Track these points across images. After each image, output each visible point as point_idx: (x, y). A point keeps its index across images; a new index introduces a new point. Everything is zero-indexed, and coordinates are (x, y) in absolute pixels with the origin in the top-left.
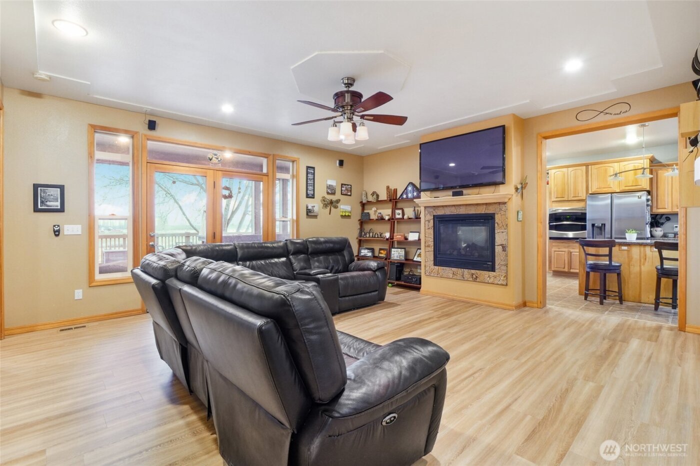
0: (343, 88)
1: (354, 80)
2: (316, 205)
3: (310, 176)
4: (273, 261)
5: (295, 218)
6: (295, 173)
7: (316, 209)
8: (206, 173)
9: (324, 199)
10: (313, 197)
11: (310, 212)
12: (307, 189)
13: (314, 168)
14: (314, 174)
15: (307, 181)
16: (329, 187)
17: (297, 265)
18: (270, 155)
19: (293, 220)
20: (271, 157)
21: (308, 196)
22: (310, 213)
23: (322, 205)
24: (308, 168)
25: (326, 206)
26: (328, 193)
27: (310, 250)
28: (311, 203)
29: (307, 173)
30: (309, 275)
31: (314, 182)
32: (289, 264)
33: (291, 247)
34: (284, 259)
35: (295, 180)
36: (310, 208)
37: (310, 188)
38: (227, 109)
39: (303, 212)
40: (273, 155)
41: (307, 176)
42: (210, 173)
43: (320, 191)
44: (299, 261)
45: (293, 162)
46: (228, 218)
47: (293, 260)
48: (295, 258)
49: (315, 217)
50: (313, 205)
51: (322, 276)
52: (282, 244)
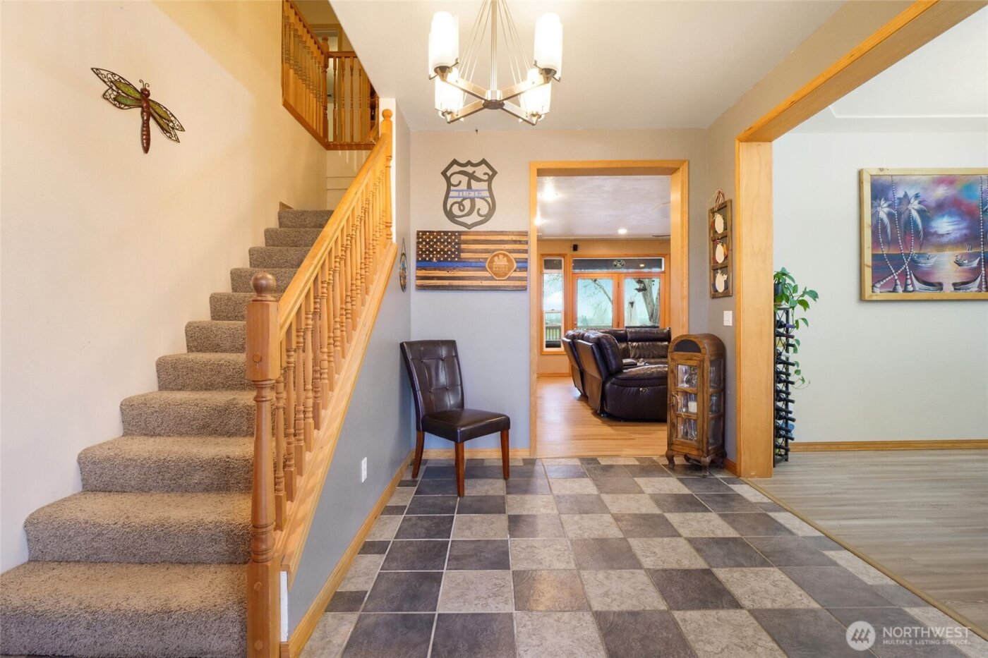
18: (667, 254)
42: (615, 277)
52: (665, 331)
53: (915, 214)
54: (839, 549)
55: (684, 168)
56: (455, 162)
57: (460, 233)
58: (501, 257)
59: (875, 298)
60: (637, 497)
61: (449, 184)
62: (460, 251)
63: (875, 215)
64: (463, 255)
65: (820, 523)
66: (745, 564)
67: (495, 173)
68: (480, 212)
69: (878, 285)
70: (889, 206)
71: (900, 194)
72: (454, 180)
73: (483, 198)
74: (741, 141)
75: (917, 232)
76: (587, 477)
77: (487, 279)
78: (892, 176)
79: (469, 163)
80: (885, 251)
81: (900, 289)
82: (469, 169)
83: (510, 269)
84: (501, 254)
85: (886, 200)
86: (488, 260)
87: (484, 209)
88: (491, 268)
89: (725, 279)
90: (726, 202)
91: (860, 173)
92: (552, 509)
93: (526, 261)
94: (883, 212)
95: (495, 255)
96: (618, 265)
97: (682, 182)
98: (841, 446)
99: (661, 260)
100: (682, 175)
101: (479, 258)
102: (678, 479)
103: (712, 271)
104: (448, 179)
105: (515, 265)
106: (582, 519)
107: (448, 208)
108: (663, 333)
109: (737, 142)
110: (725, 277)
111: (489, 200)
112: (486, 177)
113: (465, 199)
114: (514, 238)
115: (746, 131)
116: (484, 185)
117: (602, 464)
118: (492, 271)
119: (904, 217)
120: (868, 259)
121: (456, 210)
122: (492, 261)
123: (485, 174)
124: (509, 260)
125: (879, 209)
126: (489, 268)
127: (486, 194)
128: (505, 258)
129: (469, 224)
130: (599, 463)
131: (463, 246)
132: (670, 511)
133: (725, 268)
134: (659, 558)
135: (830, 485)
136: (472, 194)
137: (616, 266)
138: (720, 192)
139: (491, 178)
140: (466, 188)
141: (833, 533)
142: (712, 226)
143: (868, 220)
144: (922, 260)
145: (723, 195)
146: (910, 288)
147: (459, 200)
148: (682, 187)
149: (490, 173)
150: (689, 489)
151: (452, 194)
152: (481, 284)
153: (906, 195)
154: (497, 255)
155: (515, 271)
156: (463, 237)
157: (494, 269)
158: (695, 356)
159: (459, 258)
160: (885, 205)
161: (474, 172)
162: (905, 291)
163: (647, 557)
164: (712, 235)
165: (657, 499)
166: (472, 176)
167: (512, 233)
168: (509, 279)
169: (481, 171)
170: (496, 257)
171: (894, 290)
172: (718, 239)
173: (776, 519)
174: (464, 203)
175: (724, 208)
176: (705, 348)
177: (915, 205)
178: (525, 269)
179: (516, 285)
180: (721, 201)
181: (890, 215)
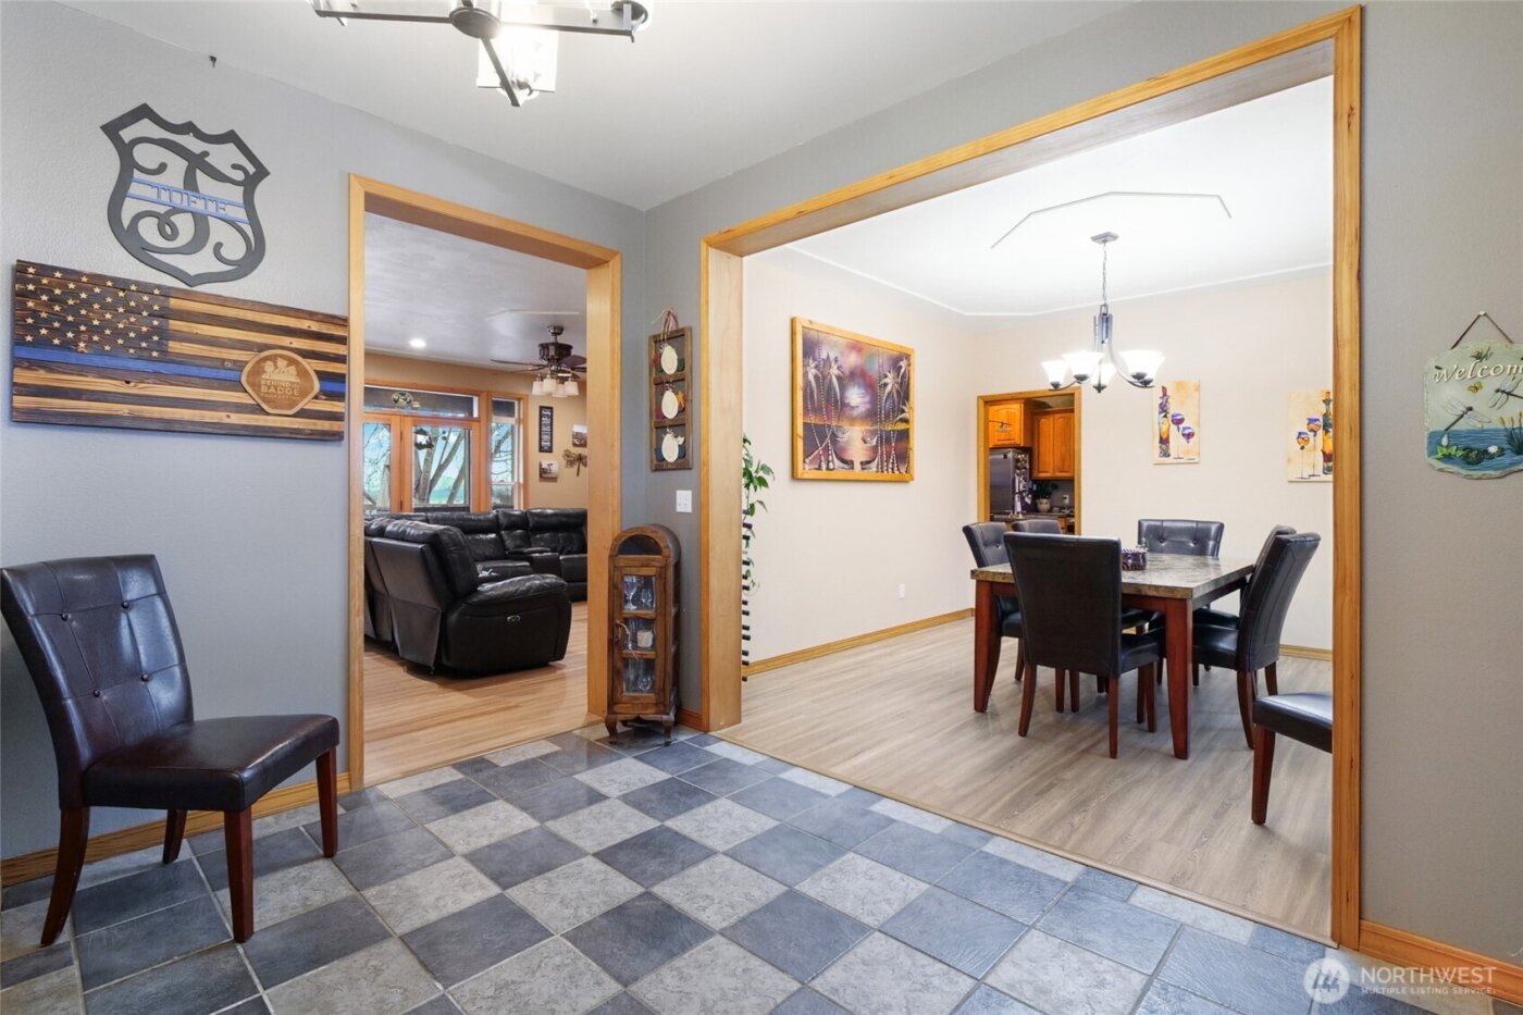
0: (551, 339)
1: (562, 329)
2: (554, 462)
3: (546, 420)
4: (477, 537)
5: (521, 481)
6: (522, 417)
7: (554, 469)
8: (389, 420)
9: (567, 454)
10: (550, 450)
11: (546, 473)
12: (540, 440)
13: (551, 409)
14: (551, 417)
15: (540, 428)
16: (577, 436)
17: (509, 543)
18: (482, 392)
19: (519, 483)
20: (484, 395)
21: (541, 449)
22: (544, 474)
23: (564, 462)
24: (541, 408)
25: (570, 463)
26: (575, 445)
27: (531, 524)
28: (546, 460)
29: (541, 416)
30: (522, 553)
31: (552, 428)
32: (500, 541)
33: (502, 520)
34: (493, 536)
35: (522, 426)
36: (544, 466)
37: (545, 437)
38: (418, 344)
39: (535, 473)
40: (488, 392)
41: (541, 421)
42: (395, 421)
43: (562, 441)
44: (515, 538)
45: (519, 400)
46: (431, 477)
47: (505, 537)
48: (508, 534)
49: (554, 479)
50: (549, 462)
51: (537, 555)
52: (491, 516)
53: (835, 380)
54: (879, 800)
55: (615, 263)
56: (143, 112)
57: (167, 293)
58: (281, 363)
59: (806, 476)
60: (605, 810)
61: (128, 165)
62: (166, 335)
63: (805, 374)
64: (174, 346)
65: (838, 770)
66: (820, 863)
67: (262, 173)
68: (224, 252)
69: (807, 461)
70: (816, 367)
71: (824, 356)
72: (146, 155)
73: (232, 223)
74: (710, 244)
75: (836, 402)
76: (495, 799)
77: (240, 408)
78: (818, 331)
79: (189, 128)
80: (813, 420)
81: (824, 466)
82: (190, 142)
83: (303, 394)
84: (282, 356)
85: (814, 360)
86: (248, 368)
87: (235, 249)
88: (256, 386)
89: (681, 443)
90: (683, 330)
91: (793, 321)
92: (482, 886)
93: (341, 378)
94: (812, 372)
95: (266, 359)
96: (401, 400)
97: (613, 285)
98: (777, 663)
99: (471, 400)
100: (613, 275)
101: (224, 360)
102: (635, 757)
103: (654, 430)
104: (125, 151)
105: (317, 385)
106: (551, 884)
107: (126, 222)
108: (488, 520)
109: (704, 246)
110: (681, 440)
111: (248, 229)
112: (239, 176)
113: (176, 211)
114: (315, 327)
115: (720, 233)
116: (237, 193)
117: (503, 765)
118: (258, 392)
119: (827, 381)
120: (800, 430)
121: (149, 231)
122: (257, 371)
123: (235, 167)
124: (302, 373)
125: (808, 369)
126: (252, 385)
127: (240, 214)
128: (293, 368)
129: (192, 274)
130: (496, 766)
131: (174, 324)
132: (669, 817)
133: (680, 425)
134: (719, 903)
135: (802, 716)
136: (199, 206)
137: (396, 401)
138: (669, 313)
139: (251, 183)
140: (180, 184)
141: (857, 779)
142: (656, 363)
143: (800, 382)
144: (840, 435)
145: (675, 318)
146: (831, 466)
147: (162, 210)
148: (613, 295)
149: (251, 169)
150: (662, 770)
151: (134, 189)
152: (226, 421)
153: (828, 357)
154: (273, 358)
155: (316, 397)
156: (174, 303)
157: (264, 389)
158: (653, 560)
159: (164, 352)
160: (813, 366)
161: (206, 154)
162: (828, 469)
163: (704, 909)
164: (654, 375)
165: (635, 800)
166: (197, 162)
167: (311, 315)
168: (303, 414)
169: (223, 157)
170: (269, 363)
171: (819, 468)
172: (668, 382)
173: (793, 780)
174: (176, 219)
175: (678, 337)
176: (667, 547)
177: (834, 371)
178: (339, 396)
179: (319, 428)
180: (672, 326)
181: (816, 377)
